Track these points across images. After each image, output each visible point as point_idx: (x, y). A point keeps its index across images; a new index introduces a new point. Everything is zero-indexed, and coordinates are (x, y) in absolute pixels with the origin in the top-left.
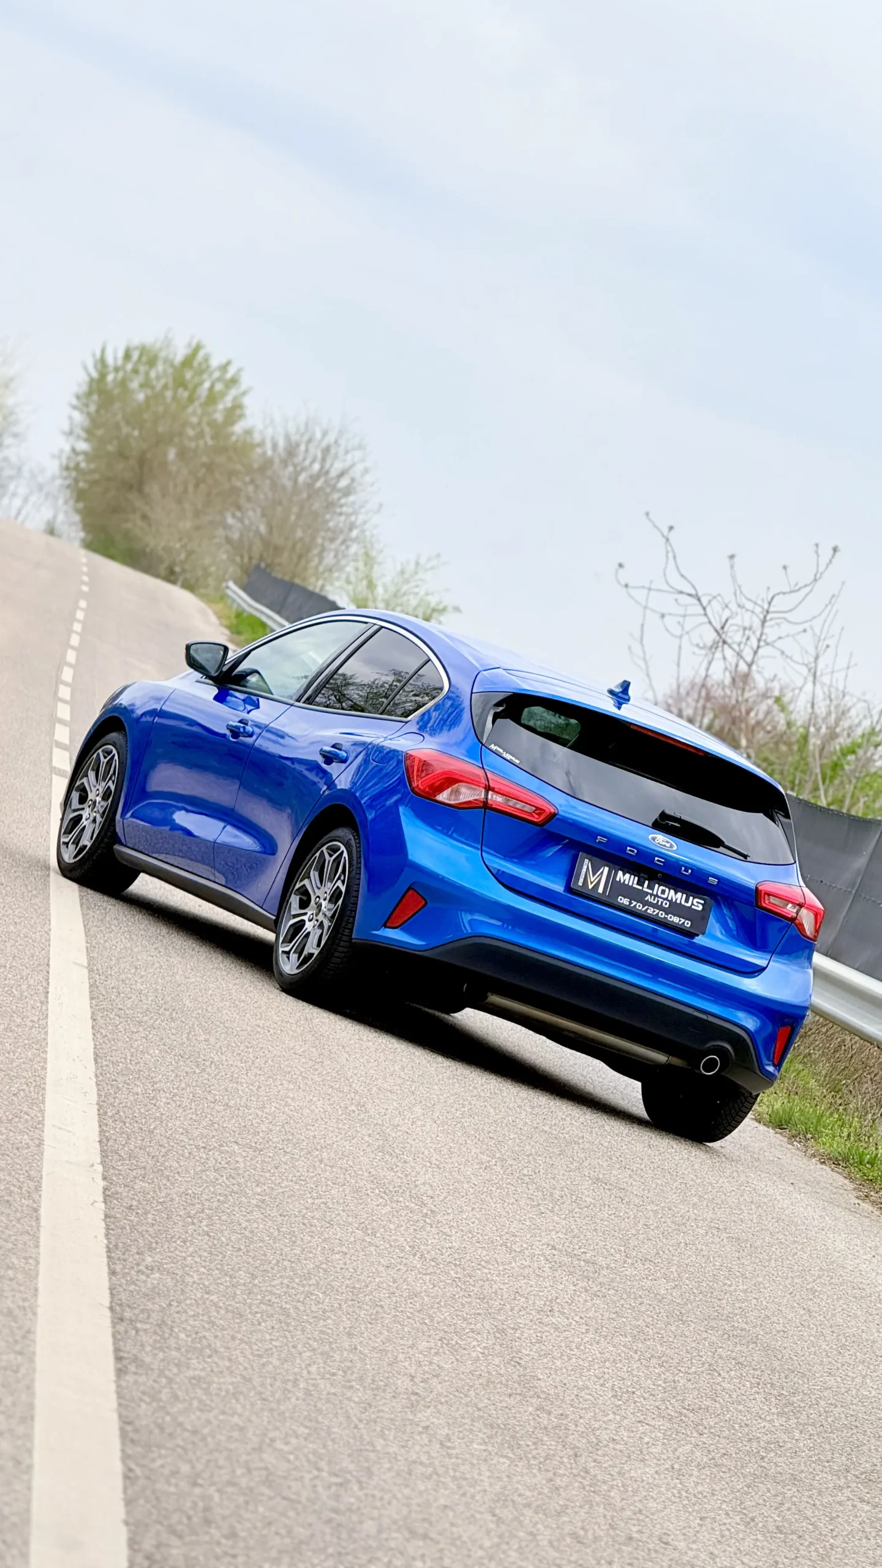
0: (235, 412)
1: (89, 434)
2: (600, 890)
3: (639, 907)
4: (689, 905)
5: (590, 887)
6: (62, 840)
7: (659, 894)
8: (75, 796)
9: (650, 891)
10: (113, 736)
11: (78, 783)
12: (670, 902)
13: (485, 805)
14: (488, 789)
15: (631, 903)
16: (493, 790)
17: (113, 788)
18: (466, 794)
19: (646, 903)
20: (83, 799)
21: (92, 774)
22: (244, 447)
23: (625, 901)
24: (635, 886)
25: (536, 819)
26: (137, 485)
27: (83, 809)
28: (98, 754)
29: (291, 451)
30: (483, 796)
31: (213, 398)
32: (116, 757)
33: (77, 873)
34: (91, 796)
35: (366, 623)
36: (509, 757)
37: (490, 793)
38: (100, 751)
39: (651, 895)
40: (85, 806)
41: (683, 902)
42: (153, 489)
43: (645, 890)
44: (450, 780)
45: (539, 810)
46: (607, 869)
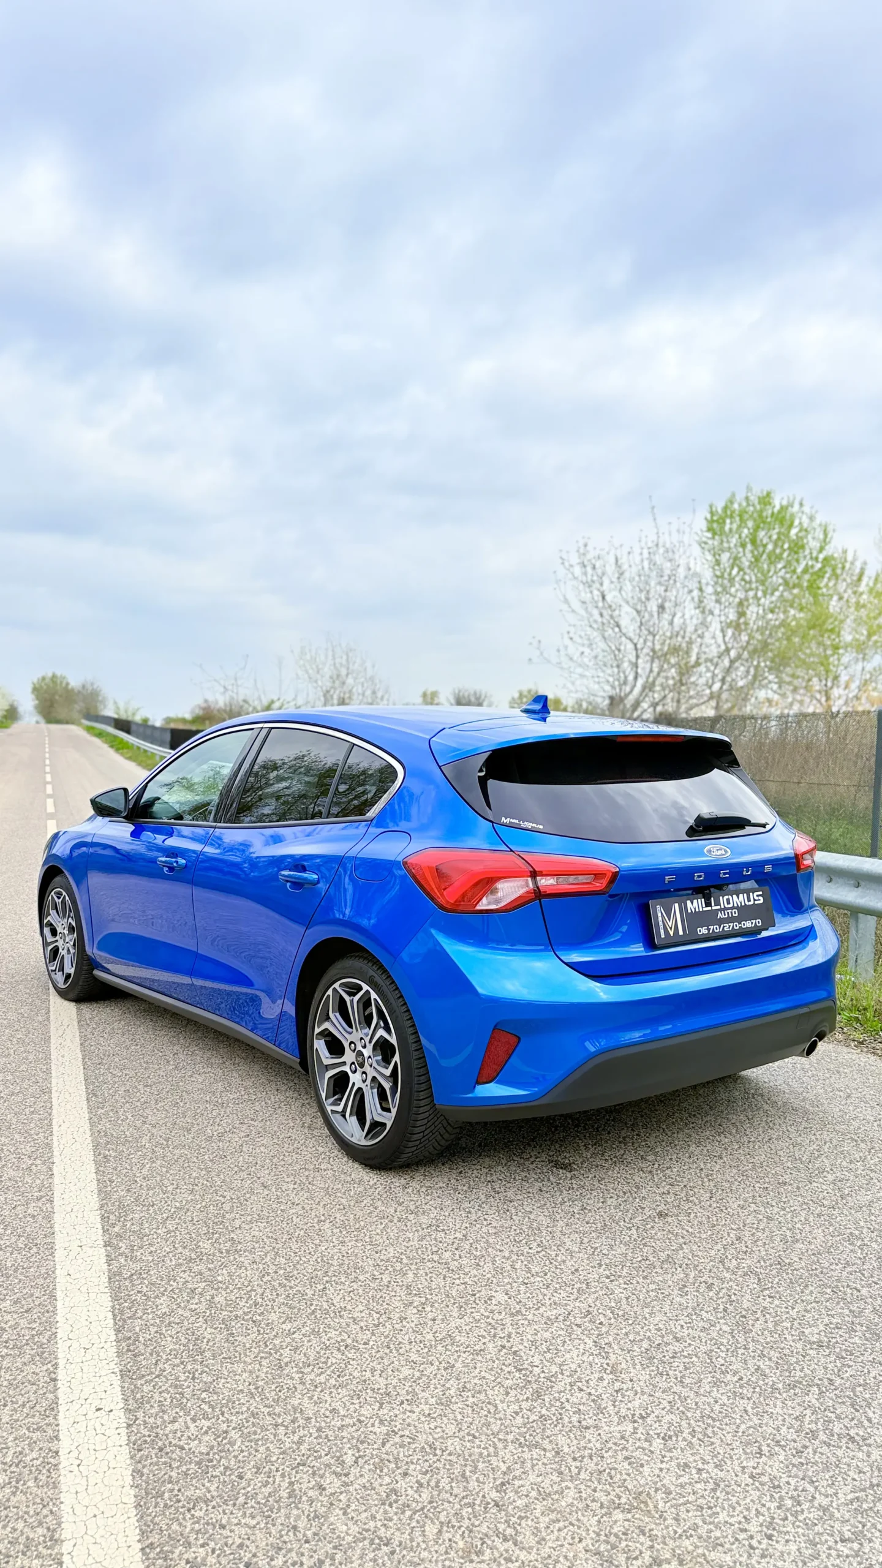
0: (68, 684)
1: (37, 698)
2: (681, 933)
3: (716, 929)
4: (752, 903)
5: (672, 933)
6: (50, 968)
7: (726, 906)
8: (47, 930)
9: (718, 907)
10: (58, 879)
11: (45, 921)
12: (737, 908)
13: (538, 894)
14: (534, 874)
15: (709, 929)
16: (542, 874)
17: (74, 924)
18: (509, 891)
19: (721, 922)
20: (54, 932)
21: (53, 912)
22: (73, 690)
23: (703, 931)
24: (705, 909)
25: (599, 885)
26: (52, 706)
27: (57, 941)
28: (52, 897)
29: (84, 687)
30: (531, 885)
31: (61, 683)
32: (67, 898)
33: (72, 995)
34: (59, 930)
35: (252, 729)
36: (529, 825)
37: (538, 878)
38: (53, 893)
39: (721, 910)
40: (58, 938)
41: (747, 903)
42: (55, 705)
43: (714, 908)
44: (487, 883)
45: (598, 875)
46: (677, 905)
